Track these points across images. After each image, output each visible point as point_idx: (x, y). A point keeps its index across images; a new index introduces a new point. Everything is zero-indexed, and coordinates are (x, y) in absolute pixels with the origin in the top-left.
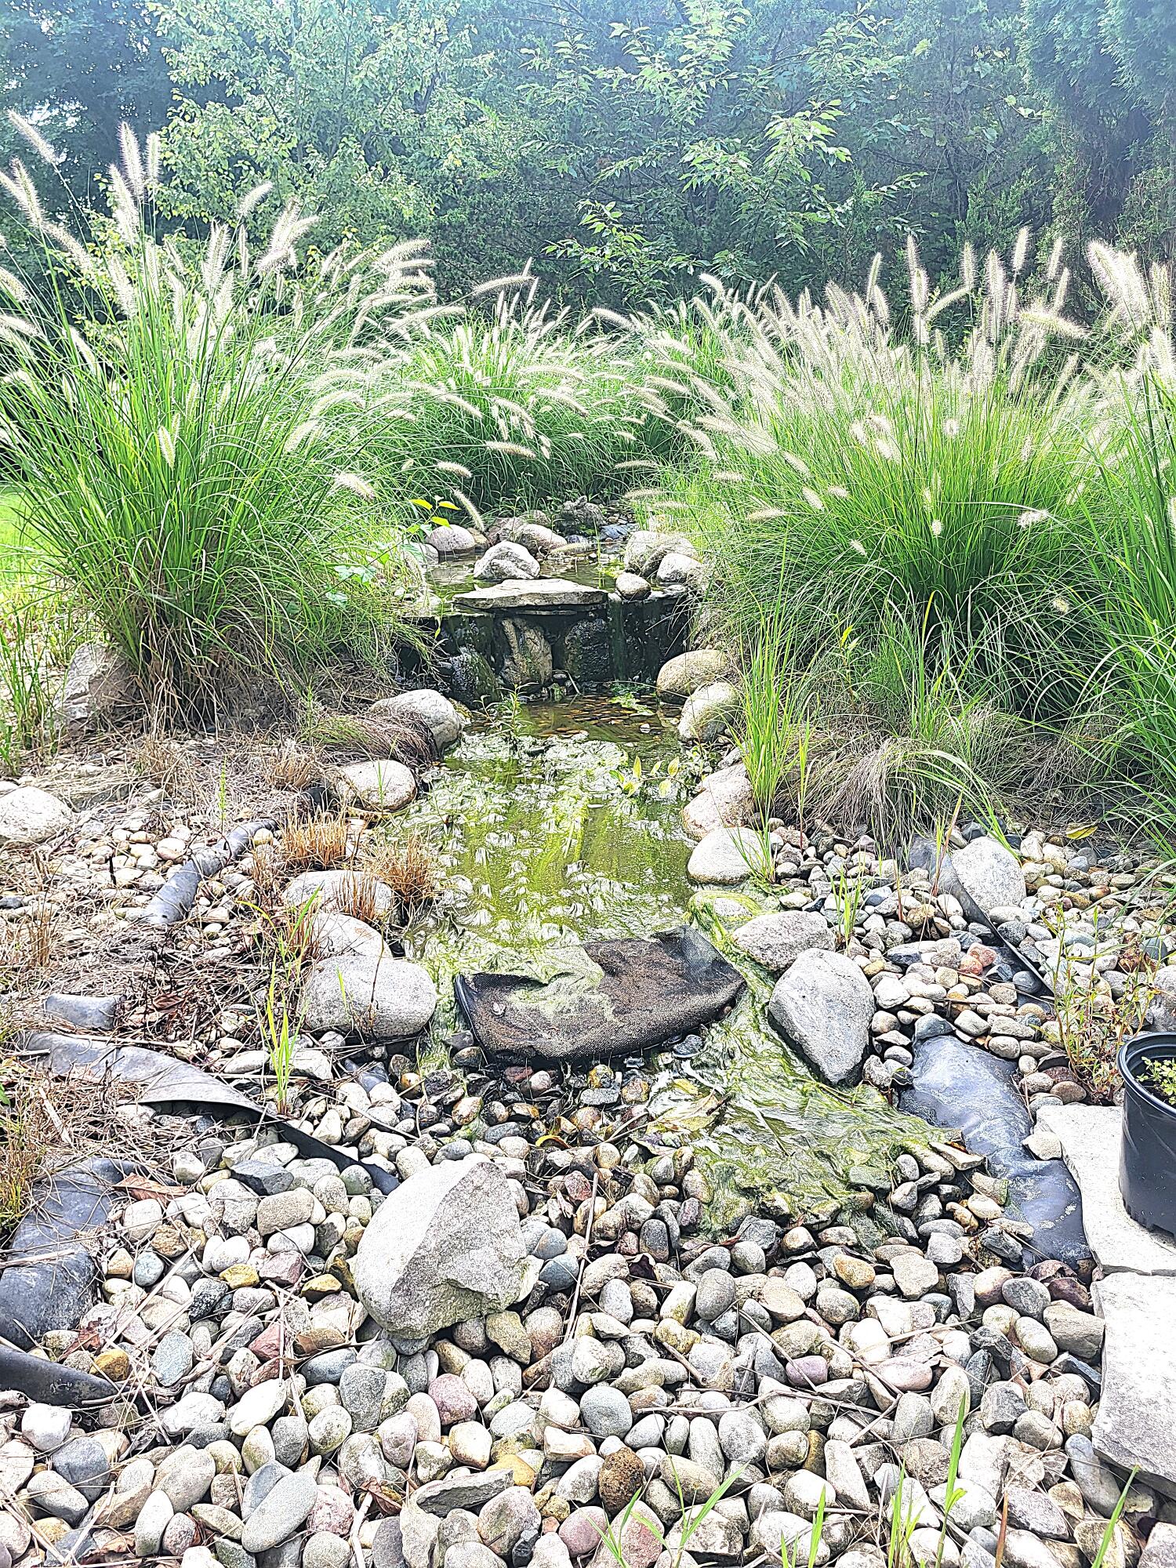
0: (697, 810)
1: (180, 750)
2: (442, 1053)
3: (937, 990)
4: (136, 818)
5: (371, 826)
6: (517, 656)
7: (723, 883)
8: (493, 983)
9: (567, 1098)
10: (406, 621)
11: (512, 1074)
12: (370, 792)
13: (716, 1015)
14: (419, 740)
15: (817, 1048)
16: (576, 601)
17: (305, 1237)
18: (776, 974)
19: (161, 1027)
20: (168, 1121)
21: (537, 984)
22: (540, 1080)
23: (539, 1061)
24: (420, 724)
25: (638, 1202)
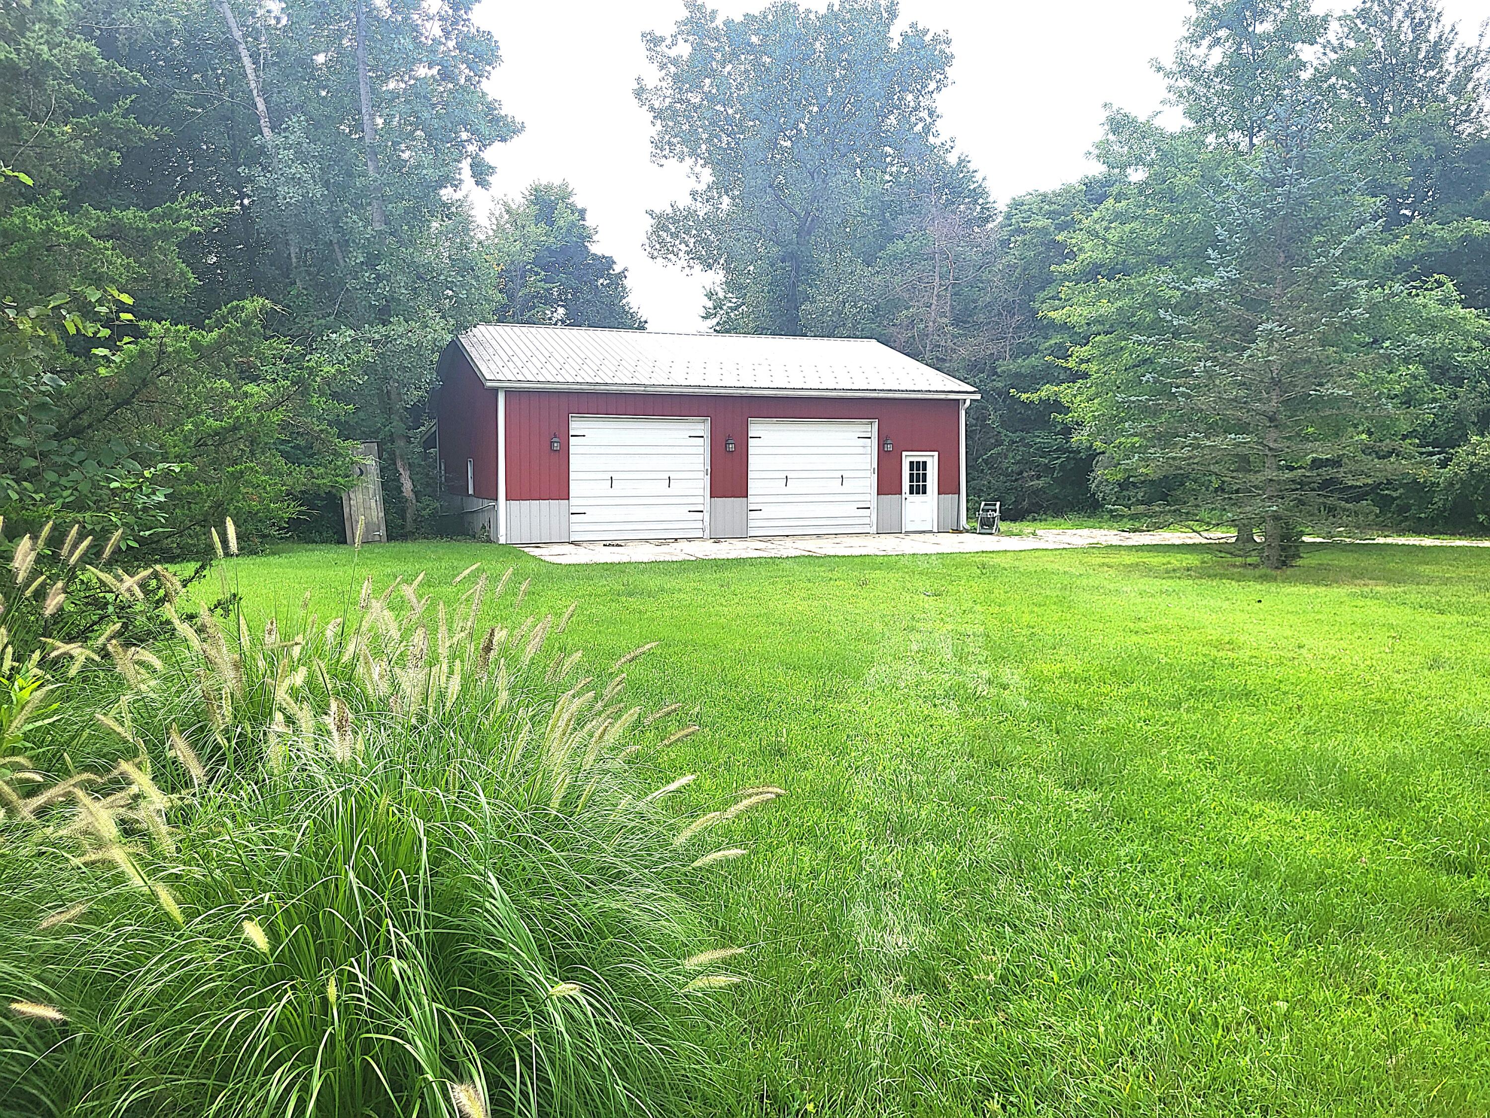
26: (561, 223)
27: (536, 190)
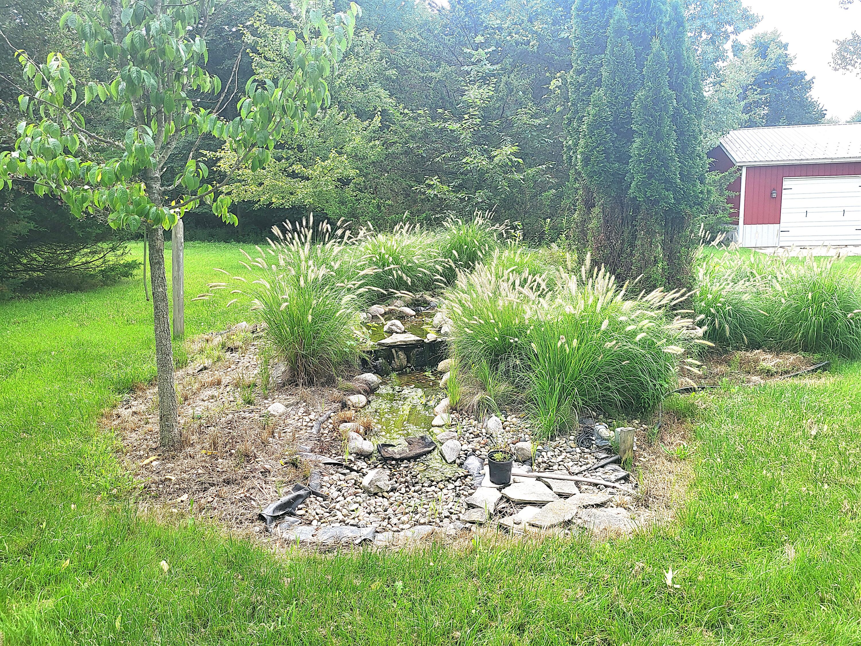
0: (438, 409)
1: (307, 391)
2: (375, 458)
3: (473, 447)
4: (302, 410)
5: (356, 412)
6: (396, 360)
7: (439, 426)
8: (385, 445)
9: (398, 465)
10: (364, 352)
11: (388, 462)
12: (356, 403)
13: (430, 452)
14: (368, 388)
15: (447, 458)
16: (414, 342)
17: (353, 481)
18: (443, 444)
19: (321, 452)
20: (327, 466)
21: (394, 446)
22: (394, 462)
23: (394, 459)
24: (367, 383)
25: (408, 478)
26: (772, 56)
27: (756, 38)
